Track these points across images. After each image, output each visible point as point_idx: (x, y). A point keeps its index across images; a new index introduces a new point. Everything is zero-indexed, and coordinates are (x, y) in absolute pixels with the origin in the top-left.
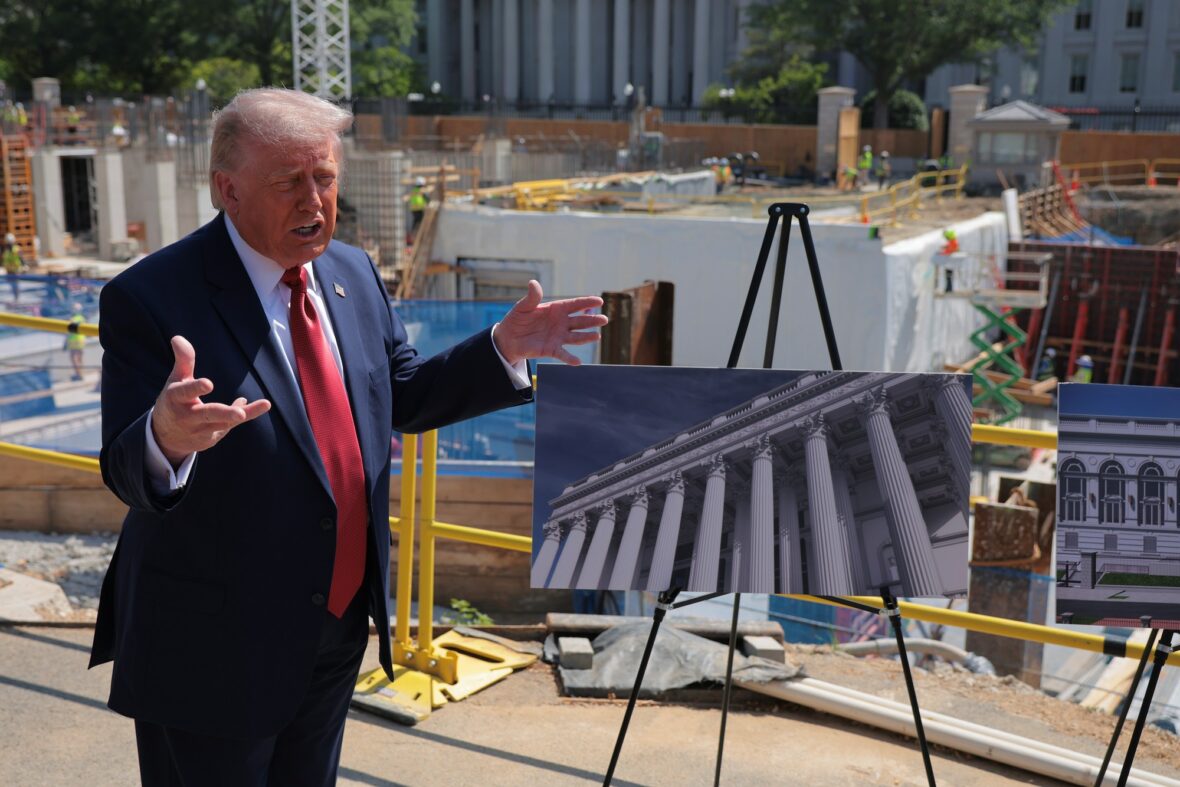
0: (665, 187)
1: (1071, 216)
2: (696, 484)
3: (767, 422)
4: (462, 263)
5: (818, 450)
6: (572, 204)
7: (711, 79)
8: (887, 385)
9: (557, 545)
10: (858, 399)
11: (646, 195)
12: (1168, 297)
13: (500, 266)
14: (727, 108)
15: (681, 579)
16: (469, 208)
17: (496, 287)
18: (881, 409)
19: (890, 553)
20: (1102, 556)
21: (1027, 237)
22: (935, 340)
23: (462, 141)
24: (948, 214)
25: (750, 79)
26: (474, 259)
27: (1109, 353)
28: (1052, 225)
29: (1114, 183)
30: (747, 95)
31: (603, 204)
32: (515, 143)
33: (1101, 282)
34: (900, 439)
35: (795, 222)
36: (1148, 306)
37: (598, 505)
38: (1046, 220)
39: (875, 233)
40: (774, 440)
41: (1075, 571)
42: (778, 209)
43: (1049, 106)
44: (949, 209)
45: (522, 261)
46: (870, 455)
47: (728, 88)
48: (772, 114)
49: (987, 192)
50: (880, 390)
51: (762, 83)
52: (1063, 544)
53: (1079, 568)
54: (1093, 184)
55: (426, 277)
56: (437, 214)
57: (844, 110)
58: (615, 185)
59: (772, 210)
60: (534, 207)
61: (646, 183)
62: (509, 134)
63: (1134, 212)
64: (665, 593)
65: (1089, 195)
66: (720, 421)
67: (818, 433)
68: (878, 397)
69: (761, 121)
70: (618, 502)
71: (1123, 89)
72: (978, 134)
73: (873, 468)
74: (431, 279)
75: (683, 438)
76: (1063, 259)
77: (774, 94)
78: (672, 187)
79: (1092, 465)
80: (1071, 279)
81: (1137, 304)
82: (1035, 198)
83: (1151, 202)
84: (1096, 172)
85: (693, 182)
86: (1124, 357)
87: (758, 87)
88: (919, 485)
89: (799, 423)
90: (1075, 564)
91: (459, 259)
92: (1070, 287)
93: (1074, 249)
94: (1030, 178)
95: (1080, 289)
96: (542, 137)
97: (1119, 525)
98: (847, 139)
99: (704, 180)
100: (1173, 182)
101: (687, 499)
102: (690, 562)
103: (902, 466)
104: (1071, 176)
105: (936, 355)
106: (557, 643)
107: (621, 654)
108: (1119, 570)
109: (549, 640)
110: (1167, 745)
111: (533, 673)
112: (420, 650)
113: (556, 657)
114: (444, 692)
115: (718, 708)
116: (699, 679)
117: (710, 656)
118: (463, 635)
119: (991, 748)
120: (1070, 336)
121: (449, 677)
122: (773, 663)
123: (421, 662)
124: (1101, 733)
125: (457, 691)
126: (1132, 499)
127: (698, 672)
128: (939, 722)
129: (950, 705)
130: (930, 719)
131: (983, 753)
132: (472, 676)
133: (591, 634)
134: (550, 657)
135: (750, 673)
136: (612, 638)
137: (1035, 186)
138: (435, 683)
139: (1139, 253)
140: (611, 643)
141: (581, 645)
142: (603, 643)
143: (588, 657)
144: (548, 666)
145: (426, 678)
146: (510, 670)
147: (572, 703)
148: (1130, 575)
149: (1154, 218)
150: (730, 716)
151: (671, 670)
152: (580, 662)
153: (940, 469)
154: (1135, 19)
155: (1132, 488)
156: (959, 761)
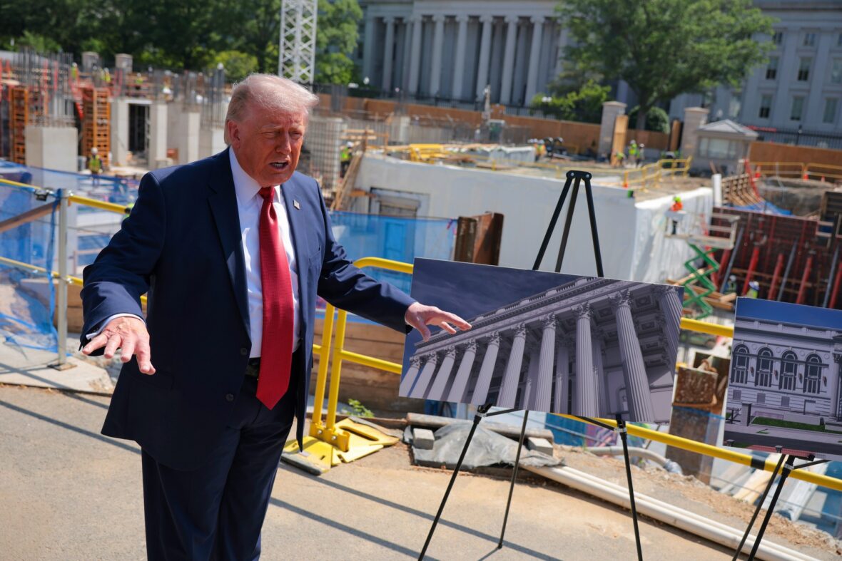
0: (503, 154)
1: (753, 194)
2: (507, 341)
3: (554, 306)
4: (373, 191)
5: (584, 326)
6: (445, 160)
7: (537, 91)
8: (631, 289)
9: (417, 371)
10: (612, 296)
11: (491, 158)
12: (809, 249)
13: (397, 194)
14: (546, 109)
15: (492, 399)
16: (381, 157)
17: (393, 208)
18: (626, 303)
19: (623, 393)
20: (755, 406)
21: (725, 204)
22: (663, 264)
23: (380, 115)
24: (677, 186)
25: (562, 92)
26: (381, 189)
27: (770, 280)
28: (741, 199)
29: (782, 176)
30: (559, 102)
31: (464, 162)
32: (413, 119)
33: (768, 236)
34: (636, 323)
35: (582, 183)
36: (796, 254)
37: (445, 348)
38: (738, 195)
39: (631, 194)
40: (558, 317)
41: (738, 414)
42: (573, 174)
43: (745, 125)
44: (678, 183)
45: (411, 193)
46: (617, 332)
47: (547, 96)
48: (573, 115)
49: (703, 175)
50: (626, 292)
51: (569, 95)
52: (732, 397)
53: (740, 413)
54: (769, 175)
55: (350, 198)
56: (361, 159)
57: (619, 116)
58: (472, 150)
59: (568, 174)
60: (421, 160)
61: (492, 151)
62: (410, 113)
63: (792, 195)
64: (482, 407)
65: (766, 182)
66: (525, 302)
67: (585, 315)
68: (624, 295)
69: (566, 119)
70: (457, 348)
71: (793, 118)
72: (700, 138)
73: (617, 340)
74: (353, 199)
75: (501, 311)
76: (746, 220)
77: (577, 103)
78: (508, 155)
79: (754, 349)
80: (750, 232)
81: (790, 252)
82: (732, 181)
83: (804, 190)
84: (771, 168)
85: (521, 153)
86: (779, 284)
87: (566, 98)
88: (645, 352)
89: (574, 308)
90: (738, 410)
91: (372, 189)
92: (749, 238)
93: (753, 214)
94: (730, 168)
95: (755, 239)
96: (429, 116)
97: (767, 388)
98: (619, 134)
99: (527, 152)
100: (818, 178)
101: (501, 349)
102: (499, 388)
103: (636, 340)
104: (756, 169)
105: (662, 273)
106: (412, 431)
107: (452, 442)
108: (765, 416)
109: (408, 430)
110: (785, 527)
111: (396, 449)
112: (327, 429)
113: (411, 440)
114: (340, 457)
115: (509, 480)
116: (499, 462)
117: (507, 447)
118: (354, 422)
119: (676, 519)
120: (747, 268)
121: (343, 447)
122: (545, 456)
123: (326, 436)
124: (745, 516)
125: (347, 457)
126: (776, 372)
127: (498, 457)
128: (645, 501)
129: (653, 490)
130: (640, 498)
131: (671, 522)
132: (358, 447)
133: (434, 428)
134: (407, 440)
135: (530, 460)
136: (447, 431)
137: (732, 173)
138: (334, 450)
139: (794, 220)
140: (446, 434)
141: (427, 434)
142: (441, 434)
143: (431, 442)
144: (405, 446)
145: (329, 446)
146: (382, 446)
147: (418, 470)
148: (771, 420)
149: (805, 199)
150: (516, 486)
151: (482, 454)
152: (426, 445)
153: (659, 343)
154: (803, 75)
155: (777, 366)
156: (655, 525)
